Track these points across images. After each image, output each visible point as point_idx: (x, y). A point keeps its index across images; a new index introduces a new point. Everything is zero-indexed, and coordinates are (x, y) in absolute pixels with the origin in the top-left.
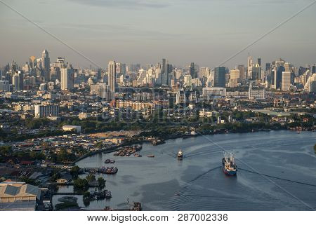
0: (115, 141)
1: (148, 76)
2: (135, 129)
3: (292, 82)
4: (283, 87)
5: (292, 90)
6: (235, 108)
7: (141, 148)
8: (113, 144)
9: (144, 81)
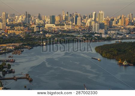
0: (11, 48)
1: (20, 19)
2: (19, 43)
3: (81, 22)
4: (78, 24)
5: (82, 25)
6: (60, 33)
7: (23, 51)
8: (10, 49)
9: (18, 21)
